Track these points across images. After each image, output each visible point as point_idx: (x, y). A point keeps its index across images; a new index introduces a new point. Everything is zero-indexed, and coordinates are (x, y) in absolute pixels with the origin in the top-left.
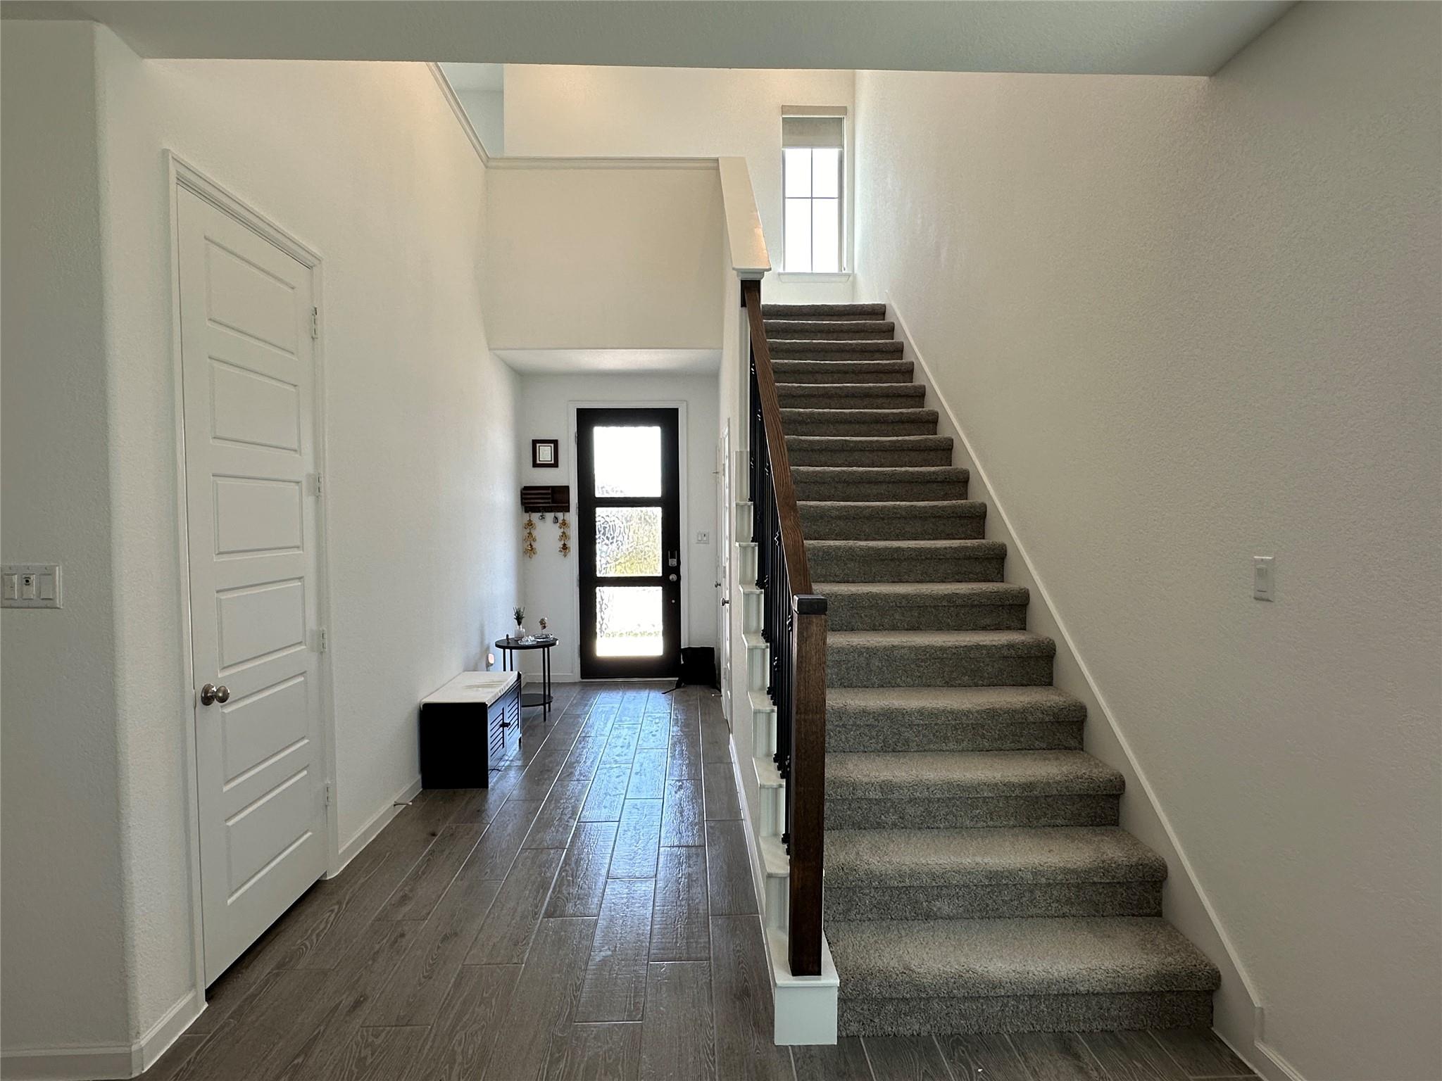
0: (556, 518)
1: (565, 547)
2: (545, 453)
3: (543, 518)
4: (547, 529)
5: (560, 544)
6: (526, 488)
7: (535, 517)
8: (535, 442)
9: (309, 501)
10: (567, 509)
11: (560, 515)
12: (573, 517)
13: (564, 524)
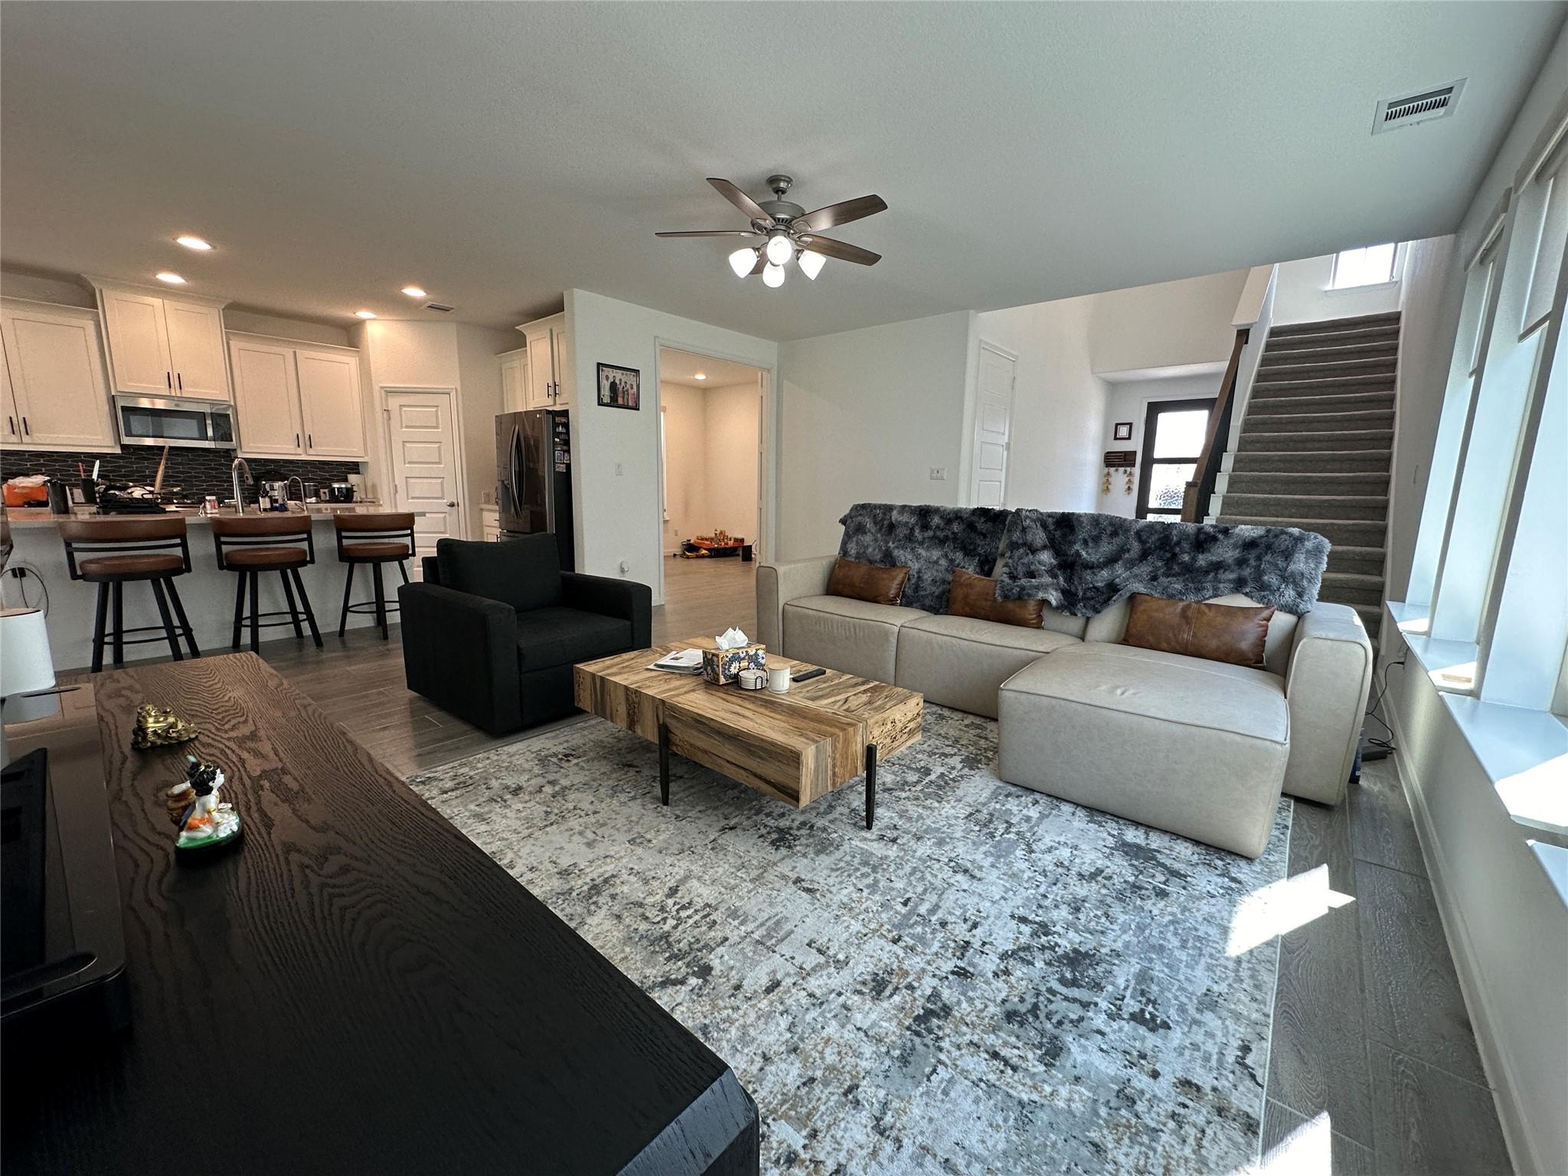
0: (1126, 471)
1: (1129, 488)
2: (1123, 431)
3: (1117, 470)
4: (1119, 477)
5: (1127, 487)
6: (1108, 453)
7: (1112, 470)
8: (1117, 425)
9: (1005, 453)
10: (1133, 465)
11: (1128, 469)
12: (1137, 470)
13: (1131, 474)
